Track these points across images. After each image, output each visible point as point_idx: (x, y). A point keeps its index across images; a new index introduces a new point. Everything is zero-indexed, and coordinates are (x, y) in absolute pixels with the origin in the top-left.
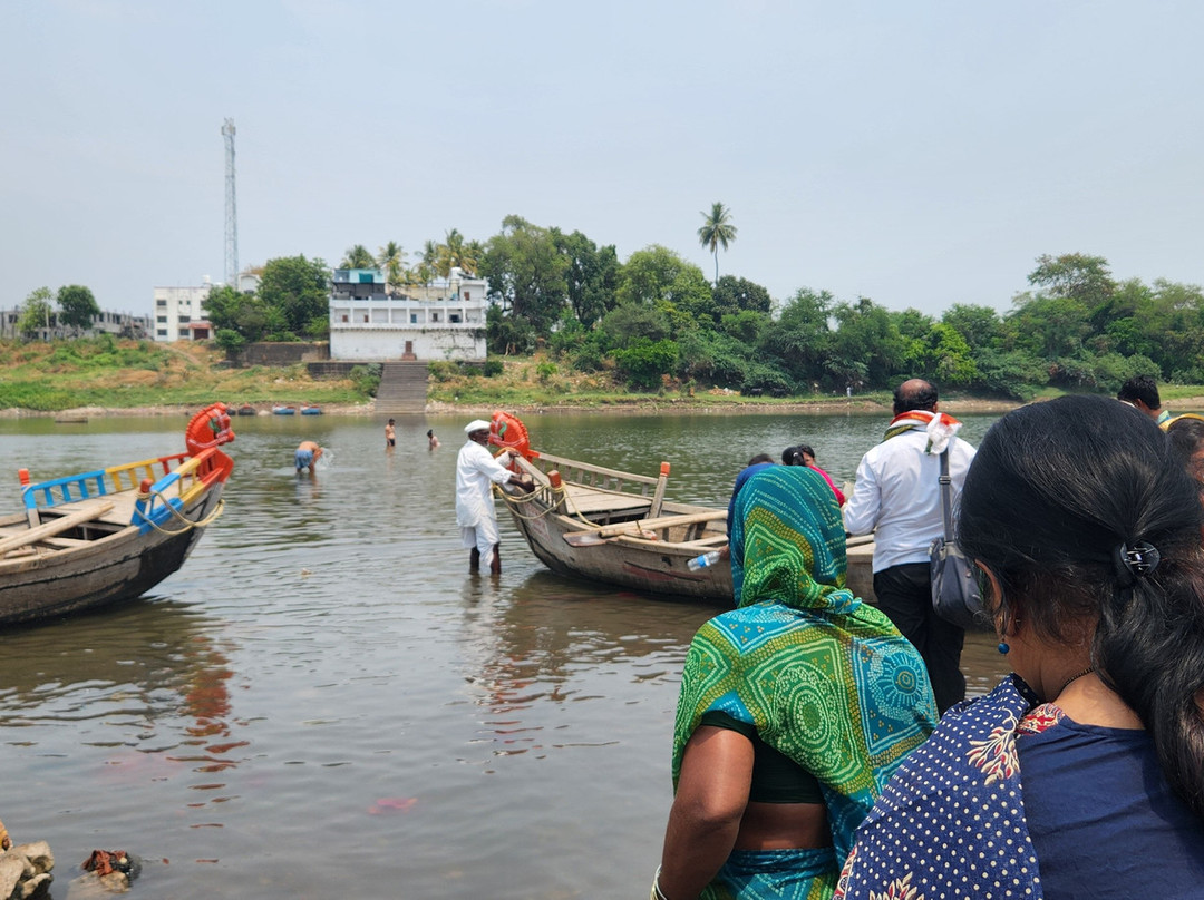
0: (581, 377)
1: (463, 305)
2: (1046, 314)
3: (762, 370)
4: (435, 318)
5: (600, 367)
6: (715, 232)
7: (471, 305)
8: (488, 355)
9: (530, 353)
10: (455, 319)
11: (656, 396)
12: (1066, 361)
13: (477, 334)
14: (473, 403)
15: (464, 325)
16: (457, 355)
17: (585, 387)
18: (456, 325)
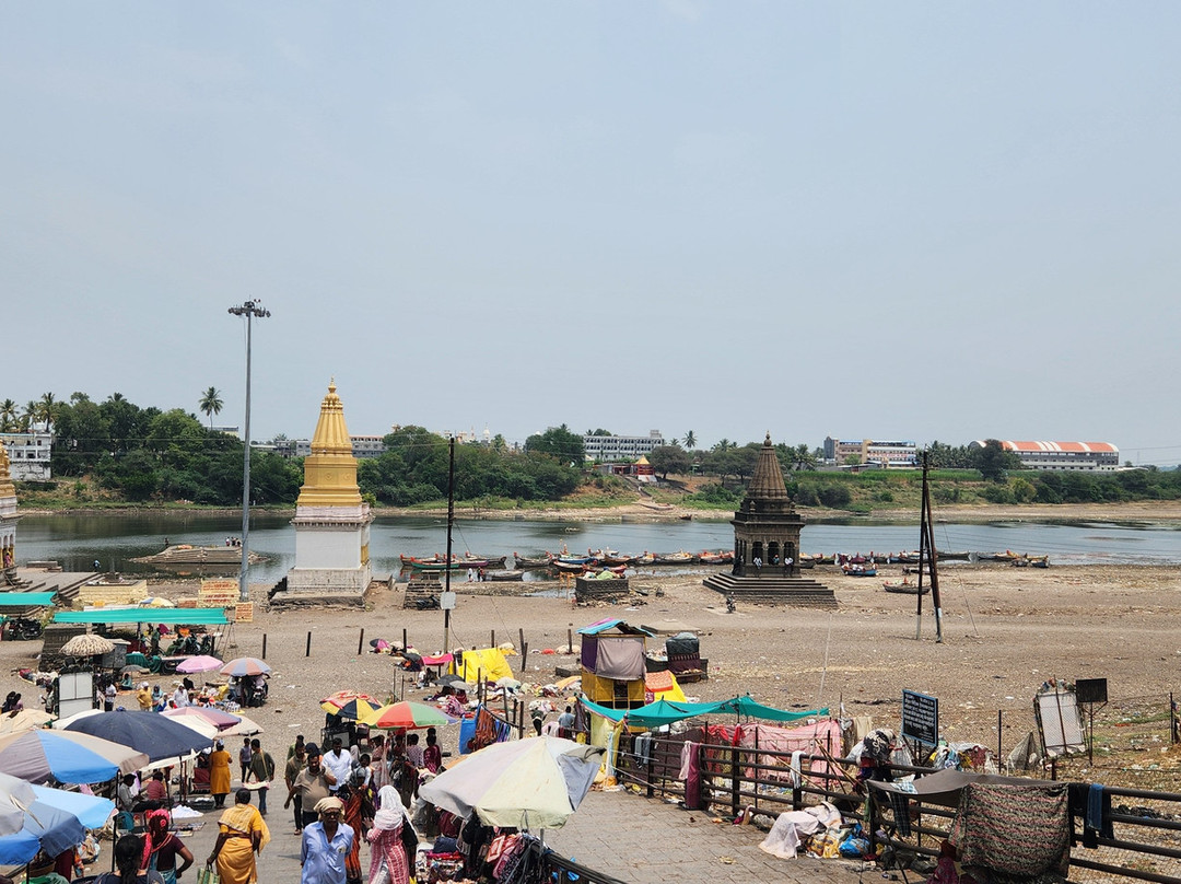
0: (103, 491)
1: (37, 448)
2: (364, 468)
3: (208, 490)
4: (19, 456)
5: (117, 486)
6: (211, 403)
7: (41, 448)
8: (52, 477)
9: (81, 475)
10: (31, 456)
11: (139, 504)
12: (388, 488)
13: (45, 465)
14: (28, 508)
15: (36, 460)
16: (29, 477)
17: (102, 498)
18: (31, 460)
